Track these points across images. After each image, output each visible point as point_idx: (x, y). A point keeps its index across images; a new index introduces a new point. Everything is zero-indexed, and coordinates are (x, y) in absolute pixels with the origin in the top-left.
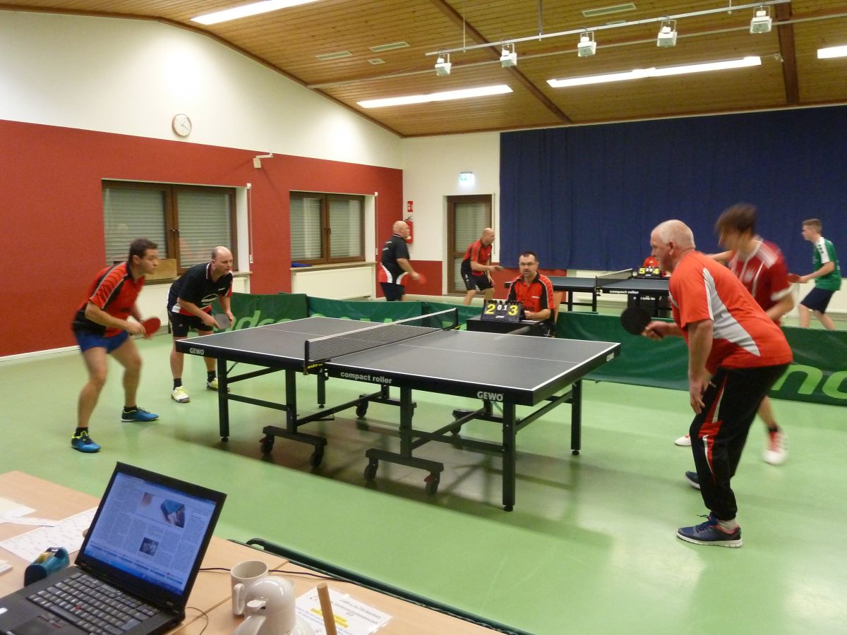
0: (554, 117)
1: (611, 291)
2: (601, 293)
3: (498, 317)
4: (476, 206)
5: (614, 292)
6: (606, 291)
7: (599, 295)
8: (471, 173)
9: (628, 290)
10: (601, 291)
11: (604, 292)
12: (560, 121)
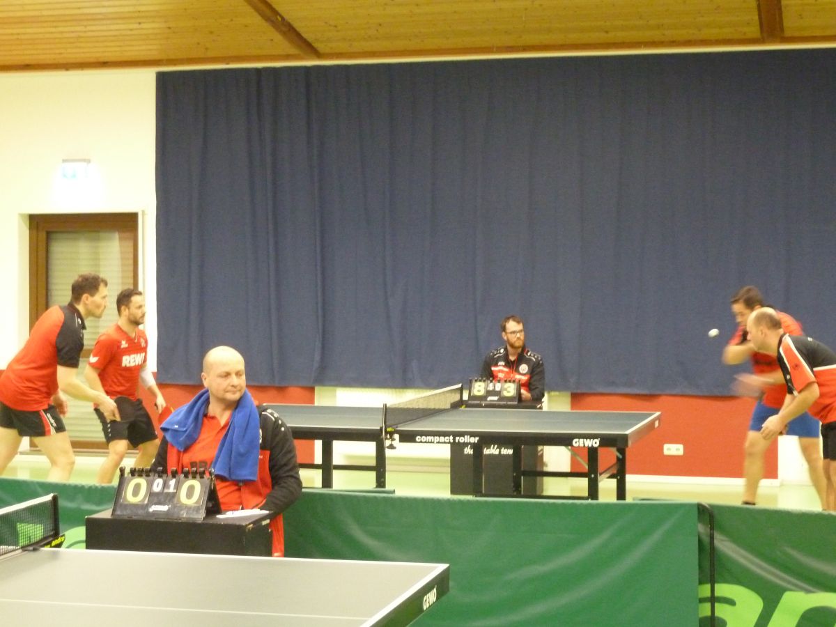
0: (280, 43)
1: (418, 438)
2: (396, 443)
3: (153, 508)
4: (98, 239)
5: (424, 438)
6: (408, 437)
7: (392, 447)
8: (88, 161)
9: (455, 434)
10: (397, 436)
11: (401, 440)
12: (293, 51)
